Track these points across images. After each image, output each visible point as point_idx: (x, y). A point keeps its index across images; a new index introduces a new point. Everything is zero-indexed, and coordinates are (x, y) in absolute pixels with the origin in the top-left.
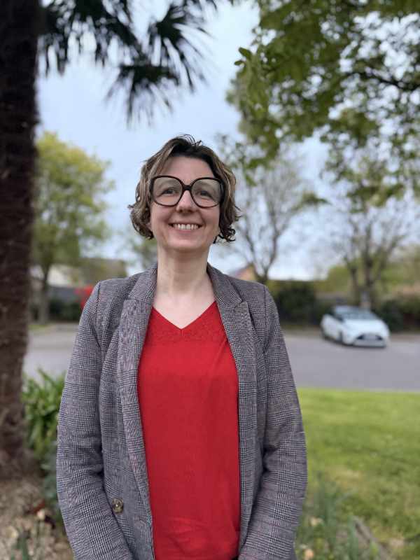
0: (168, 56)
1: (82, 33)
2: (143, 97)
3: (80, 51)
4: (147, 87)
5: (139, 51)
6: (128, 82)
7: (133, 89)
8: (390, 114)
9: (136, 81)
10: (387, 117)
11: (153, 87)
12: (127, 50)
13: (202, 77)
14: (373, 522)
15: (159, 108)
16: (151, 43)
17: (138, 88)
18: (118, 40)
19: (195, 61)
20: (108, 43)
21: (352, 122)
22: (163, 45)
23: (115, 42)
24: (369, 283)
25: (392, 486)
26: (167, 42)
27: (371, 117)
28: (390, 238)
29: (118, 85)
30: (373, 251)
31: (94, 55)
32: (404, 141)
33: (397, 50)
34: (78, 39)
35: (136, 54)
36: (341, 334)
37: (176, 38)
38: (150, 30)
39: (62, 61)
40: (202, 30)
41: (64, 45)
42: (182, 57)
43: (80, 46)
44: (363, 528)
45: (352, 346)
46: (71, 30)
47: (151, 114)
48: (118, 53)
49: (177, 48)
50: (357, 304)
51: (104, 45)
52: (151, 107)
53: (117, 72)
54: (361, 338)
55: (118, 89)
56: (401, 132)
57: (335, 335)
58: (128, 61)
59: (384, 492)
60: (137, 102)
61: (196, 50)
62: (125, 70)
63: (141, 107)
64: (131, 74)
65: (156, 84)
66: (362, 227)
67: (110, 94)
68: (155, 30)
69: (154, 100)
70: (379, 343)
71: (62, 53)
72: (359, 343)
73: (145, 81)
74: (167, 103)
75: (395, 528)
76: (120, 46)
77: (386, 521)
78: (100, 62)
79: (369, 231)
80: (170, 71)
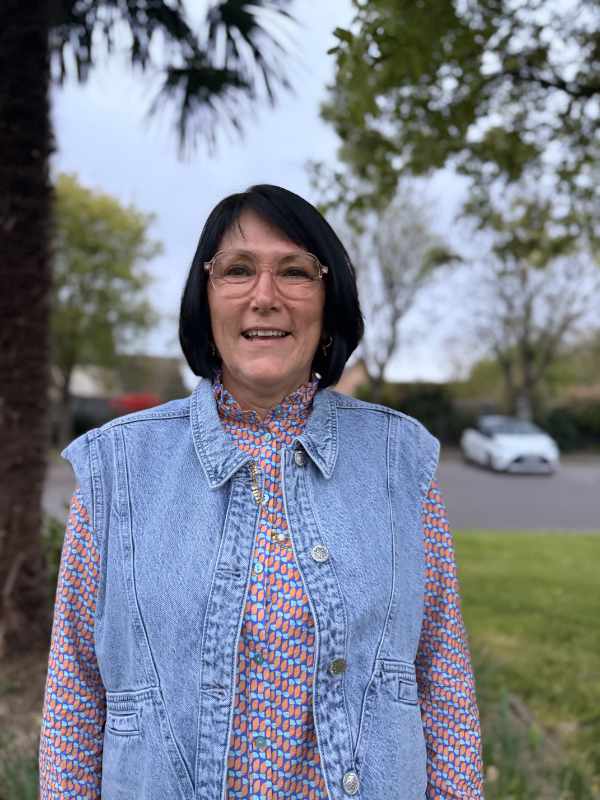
0: (236, 53)
1: (112, 22)
2: (201, 114)
3: (109, 50)
4: (207, 100)
5: (195, 48)
6: (180, 93)
7: (186, 105)
8: (556, 134)
9: (191, 91)
10: (552, 139)
11: (215, 100)
12: (177, 46)
13: (286, 84)
14: (534, 701)
15: (224, 132)
16: (212, 35)
17: (194, 101)
18: (165, 33)
19: (275, 59)
20: (150, 35)
21: (502, 145)
22: (229, 37)
23: (159, 35)
24: (529, 383)
25: (561, 655)
26: (236, 33)
27: (528, 138)
28: (558, 318)
29: (165, 97)
30: (534, 337)
31: (130, 54)
32: (577, 172)
33: (565, 40)
34: (106, 31)
35: (190, 52)
36: (490, 457)
37: (247, 26)
38: (210, 16)
39: (84, 63)
40: (284, 13)
41: (86, 41)
42: (257, 54)
43: (110, 42)
44: (521, 708)
45: (505, 472)
46: (96, 18)
47: (214, 139)
48: (164, 51)
49: (248, 41)
50: (511, 413)
51: (143, 39)
52: (212, 129)
53: (163, 77)
54: (519, 460)
55: (165, 102)
56: (572, 159)
57: (481, 457)
58: (179, 62)
59: (550, 663)
60: (192, 122)
61: (277, 44)
62: (174, 75)
63: (198, 129)
64: (184, 81)
65: (221, 97)
66: (518, 302)
67: (153, 111)
68: (218, 15)
69: (216, 119)
70: (544, 468)
71: (83, 53)
72: (516, 468)
73: (203, 91)
74: (235, 123)
75: (565, 708)
76: (167, 40)
77: (553, 700)
78: (138, 66)
79: (528, 309)
80: (240, 77)
